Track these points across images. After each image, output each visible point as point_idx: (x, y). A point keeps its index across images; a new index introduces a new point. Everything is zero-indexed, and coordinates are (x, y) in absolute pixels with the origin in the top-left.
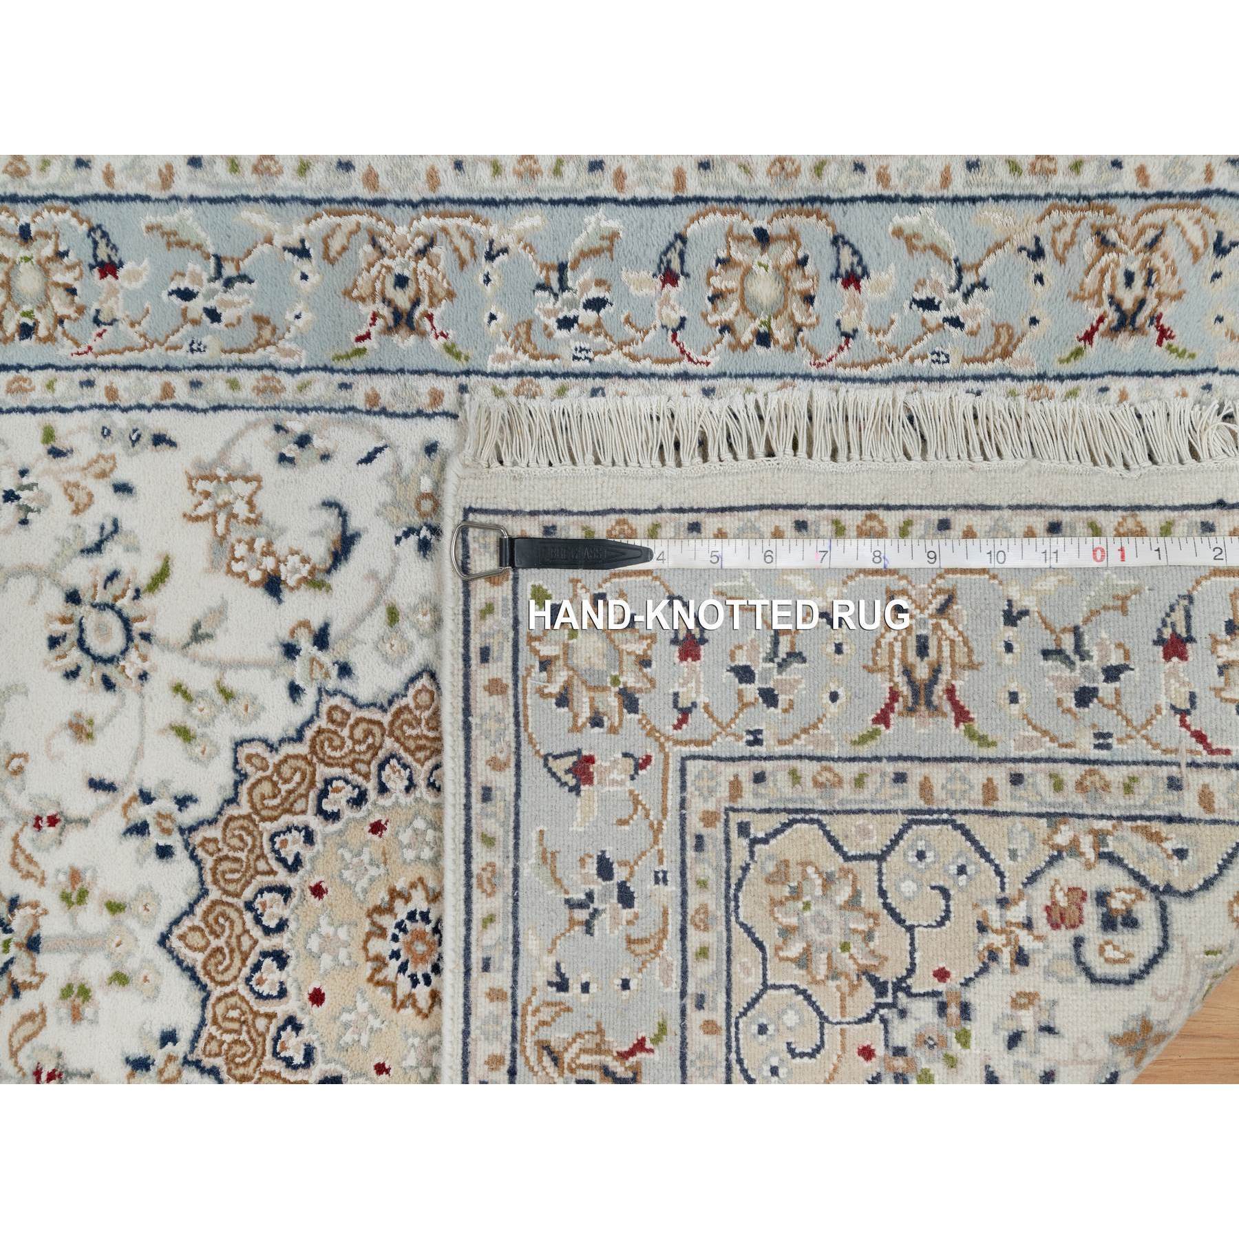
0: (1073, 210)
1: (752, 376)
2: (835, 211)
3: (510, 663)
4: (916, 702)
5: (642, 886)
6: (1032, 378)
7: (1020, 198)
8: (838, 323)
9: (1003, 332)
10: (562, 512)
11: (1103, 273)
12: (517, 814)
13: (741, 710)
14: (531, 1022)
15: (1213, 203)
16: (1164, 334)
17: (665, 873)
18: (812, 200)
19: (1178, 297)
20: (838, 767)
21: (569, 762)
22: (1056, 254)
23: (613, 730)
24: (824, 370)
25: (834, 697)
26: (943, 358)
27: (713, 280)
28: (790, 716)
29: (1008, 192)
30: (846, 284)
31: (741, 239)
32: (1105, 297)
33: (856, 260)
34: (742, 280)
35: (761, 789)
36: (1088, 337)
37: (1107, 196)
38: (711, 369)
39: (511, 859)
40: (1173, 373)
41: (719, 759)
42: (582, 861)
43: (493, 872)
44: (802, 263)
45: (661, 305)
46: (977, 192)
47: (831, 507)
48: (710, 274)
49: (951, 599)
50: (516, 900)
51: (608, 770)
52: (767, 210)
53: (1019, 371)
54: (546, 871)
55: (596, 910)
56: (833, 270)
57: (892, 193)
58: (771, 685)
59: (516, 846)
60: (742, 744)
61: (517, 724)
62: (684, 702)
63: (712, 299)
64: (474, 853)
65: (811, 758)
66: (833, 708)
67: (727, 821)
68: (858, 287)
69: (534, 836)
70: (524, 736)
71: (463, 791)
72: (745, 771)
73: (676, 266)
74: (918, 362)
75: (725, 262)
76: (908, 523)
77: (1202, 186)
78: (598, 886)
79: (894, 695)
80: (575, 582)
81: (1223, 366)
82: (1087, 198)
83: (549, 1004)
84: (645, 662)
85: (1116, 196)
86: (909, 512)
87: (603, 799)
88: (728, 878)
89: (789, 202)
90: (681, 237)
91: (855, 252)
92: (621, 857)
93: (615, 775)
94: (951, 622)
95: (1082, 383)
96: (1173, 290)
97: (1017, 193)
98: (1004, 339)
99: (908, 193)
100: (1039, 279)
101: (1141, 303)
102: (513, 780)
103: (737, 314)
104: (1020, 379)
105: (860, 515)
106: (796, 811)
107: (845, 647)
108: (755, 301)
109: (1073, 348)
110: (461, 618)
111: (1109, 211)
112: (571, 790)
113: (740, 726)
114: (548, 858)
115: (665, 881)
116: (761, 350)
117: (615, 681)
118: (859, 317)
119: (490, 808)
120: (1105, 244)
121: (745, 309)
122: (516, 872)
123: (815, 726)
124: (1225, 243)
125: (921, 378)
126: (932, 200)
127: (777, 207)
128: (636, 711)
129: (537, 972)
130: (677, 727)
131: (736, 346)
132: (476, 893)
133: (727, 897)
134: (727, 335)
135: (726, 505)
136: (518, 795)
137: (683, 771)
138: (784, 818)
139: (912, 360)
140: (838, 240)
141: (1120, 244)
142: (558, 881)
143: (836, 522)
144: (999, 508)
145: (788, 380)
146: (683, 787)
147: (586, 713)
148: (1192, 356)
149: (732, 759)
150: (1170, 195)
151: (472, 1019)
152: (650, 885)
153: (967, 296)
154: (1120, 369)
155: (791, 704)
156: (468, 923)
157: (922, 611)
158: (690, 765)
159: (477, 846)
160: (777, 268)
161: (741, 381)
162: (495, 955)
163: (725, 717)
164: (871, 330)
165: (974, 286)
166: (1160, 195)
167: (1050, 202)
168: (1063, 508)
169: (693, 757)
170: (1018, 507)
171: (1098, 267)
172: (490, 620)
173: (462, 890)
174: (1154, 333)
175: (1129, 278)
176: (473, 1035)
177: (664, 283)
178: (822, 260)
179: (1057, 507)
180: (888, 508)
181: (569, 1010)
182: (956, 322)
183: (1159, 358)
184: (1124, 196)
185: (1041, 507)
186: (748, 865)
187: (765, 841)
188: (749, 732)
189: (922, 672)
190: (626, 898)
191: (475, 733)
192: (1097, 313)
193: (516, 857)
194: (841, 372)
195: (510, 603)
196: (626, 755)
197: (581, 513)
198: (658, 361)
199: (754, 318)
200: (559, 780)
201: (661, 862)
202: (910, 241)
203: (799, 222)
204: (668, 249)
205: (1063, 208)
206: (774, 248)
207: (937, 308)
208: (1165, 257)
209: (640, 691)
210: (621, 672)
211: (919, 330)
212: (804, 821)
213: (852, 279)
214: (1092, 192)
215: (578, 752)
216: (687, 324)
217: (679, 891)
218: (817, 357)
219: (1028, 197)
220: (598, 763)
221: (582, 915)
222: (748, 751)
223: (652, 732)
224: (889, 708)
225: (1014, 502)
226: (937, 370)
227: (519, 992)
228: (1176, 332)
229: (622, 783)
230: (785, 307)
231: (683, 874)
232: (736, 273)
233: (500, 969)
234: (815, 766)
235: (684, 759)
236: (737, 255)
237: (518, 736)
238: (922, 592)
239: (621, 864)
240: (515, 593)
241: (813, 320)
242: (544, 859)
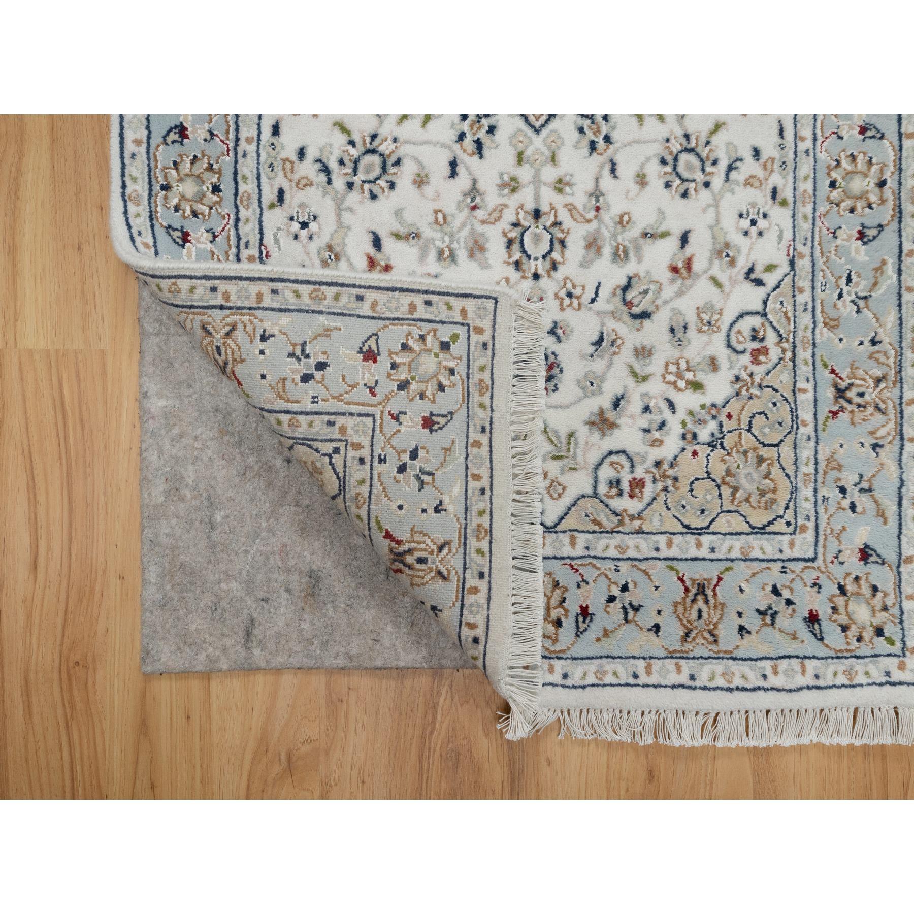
0: (895, 363)
1: (815, 178)
2: (895, 226)
3: (423, 317)
4: (395, 554)
5: (311, 388)
6: (814, 339)
7: (901, 332)
8: (840, 228)
9: (836, 323)
10: (494, 354)
11: (864, 380)
12: (350, 315)
13: (397, 452)
14: (246, 318)
15: (897, 442)
16: (835, 414)
17: (317, 402)
18: (900, 212)
19: (853, 423)
20: (365, 507)
21: (374, 348)
22: (873, 353)
23: (389, 375)
24: (818, 219)
25: (400, 507)
26: (823, 288)
27: (862, 155)
28: (392, 481)
29: (904, 326)
30: (859, 232)
31: (881, 171)
32: (852, 381)
33: (871, 238)
34: (860, 172)
35: (356, 462)
36: (833, 371)
37: (901, 383)
38: (818, 155)
39: (327, 310)
40: (816, 419)
41: (373, 436)
42: (324, 353)
43: (321, 299)
44: (870, 206)
45: (849, 125)
46: (904, 307)
47: (491, 509)
48: (864, 154)
49: (445, 578)
50: (307, 311)
51: (369, 371)
52: (896, 186)
53: (817, 331)
54: (321, 331)
55: (300, 360)
56: (866, 225)
57: (903, 258)
58: (408, 470)
59: (334, 314)
60: (380, 451)
61: (394, 319)
62: (402, 417)
63: (852, 155)
64: (331, 288)
65: (370, 492)
66: (394, 507)
67: (341, 440)
68: (858, 239)
69: (339, 325)
70: (388, 322)
71: (362, 284)
72: (365, 453)
73: (869, 134)
74: (821, 274)
75: (870, 162)
76: (483, 554)
77: (906, 437)
78: (312, 361)
79: (399, 542)
80: (460, 358)
81: (819, 448)
82: (900, 371)
83: (254, 329)
84: (422, 396)
85: (902, 388)
86: (488, 555)
87: (355, 367)
88: (313, 440)
89: (899, 198)
90: (882, 137)
91: (874, 237)
92: (326, 376)
93: (367, 375)
94: (433, 578)
95: (811, 367)
96: (856, 419)
97: (903, 330)
98: (832, 323)
99: (903, 268)
100: (861, 343)
101: (849, 401)
102: (366, 314)
103: (845, 169)
104: (813, 332)
105: (487, 526)
106: (344, 482)
107: (425, 515)
108: (851, 179)
109: (828, 363)
110: (446, 291)
111: (894, 383)
112: (361, 348)
113: (389, 450)
114: (327, 332)
115: (313, 402)
116: (828, 183)
117: (413, 378)
118: (843, 240)
119: (353, 299)
120: (878, 381)
121: (847, 174)
122: (321, 312)
123: (386, 496)
124: (878, 450)
125: (813, 276)
126: (900, 281)
127: (897, 192)
128: (398, 389)
129: (271, 323)
130: (390, 414)
131: (829, 169)
132: (311, 287)
133: (304, 439)
134: (835, 163)
135: (493, 449)
136: (359, 316)
137: (367, 415)
138: (341, 475)
139: (822, 271)
140: (880, 227)
141: (878, 390)
142: (316, 338)
143: (484, 512)
144: (488, 609)
145: (813, 200)
146: (360, 415)
147: (398, 360)
148: (824, 430)
149: (372, 445)
150: (902, 418)
151: (248, 282)
152: (312, 394)
153: (853, 301)
154: (818, 389)
155: (398, 482)
156: (296, 282)
157: (440, 561)
158: (370, 419)
159: (334, 290)
160: (867, 192)
161: (812, 171)
162: (279, 298)
163: (394, 442)
164: (837, 246)
165: (858, 306)
166: (902, 412)
167: (899, 349)
168: (485, 647)
169: (374, 422)
170: (488, 621)
171: (867, 377)
172: (445, 307)
173: (313, 279)
174: (835, 409)
175: (861, 395)
176: (240, 282)
177: (860, 127)
178: (871, 218)
179: (486, 643)
180: (491, 543)
181: (252, 342)
182: (840, 296)
183: (823, 413)
184: (901, 391)
185: (487, 634)
186: (319, 452)
187: (331, 463)
188: (385, 456)
189: (409, 559)
190: (306, 378)
191: (390, 293)
192: (844, 376)
193: (329, 313)
194: (817, 229)
195: (451, 320)
196: (377, 381)
197: (492, 365)
198: (822, 123)
199: (843, 178)
200: (366, 341)
201: (323, 400)
202: (879, 269)
203: (890, 204)
204: (877, 129)
205: (896, 357)
206: (877, 190)
207: (847, 284)
208: (871, 415)
209: (408, 393)
210: (417, 382)
211: (837, 275)
212: (340, 486)
213: (861, 235)
214: (903, 374)
215: (379, 354)
216: (840, 140)
217: (308, 410)
218: (824, 215)
219: (901, 337)
220: (374, 365)
221: (298, 352)
222: (376, 454)
223: (388, 398)
224: (393, 539)
225: (491, 618)
226: (818, 285)
227: (261, 311)
228: (836, 421)
229: (363, 378)
230: (848, 197)
231: (316, 413)
232: (865, 169)
233: (272, 300)
234: (366, 494)
235: (373, 416)
236: (874, 169)
237: (388, 319)
238: (449, 561)
239: (323, 376)
240: (456, 323)
241: (842, 213)
242: (327, 330)
